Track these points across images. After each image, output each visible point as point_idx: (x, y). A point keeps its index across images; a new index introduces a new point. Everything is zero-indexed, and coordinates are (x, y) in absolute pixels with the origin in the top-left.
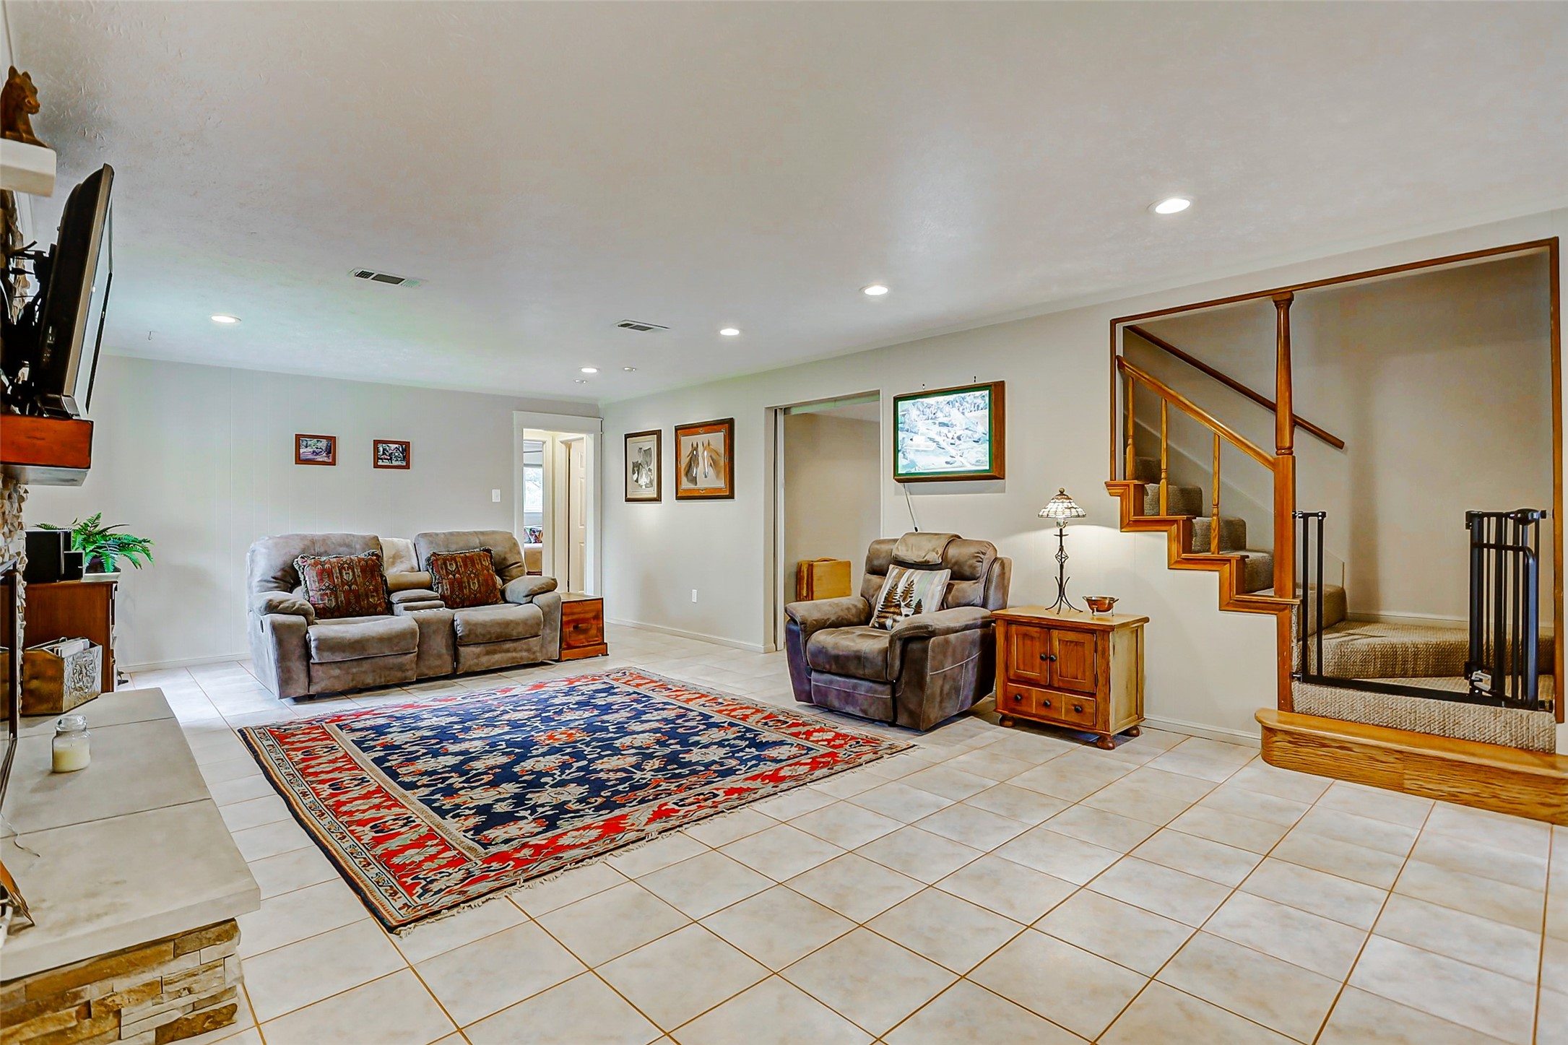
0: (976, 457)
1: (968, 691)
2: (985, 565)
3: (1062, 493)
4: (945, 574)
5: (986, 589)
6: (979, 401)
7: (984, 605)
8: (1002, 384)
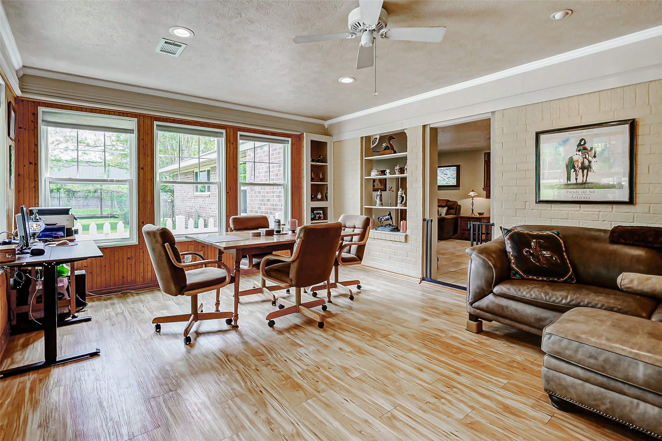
0: (453, 182)
1: (451, 233)
2: (456, 206)
3: (473, 190)
4: (446, 208)
5: (456, 211)
6: (454, 169)
7: (455, 215)
8: (459, 165)
